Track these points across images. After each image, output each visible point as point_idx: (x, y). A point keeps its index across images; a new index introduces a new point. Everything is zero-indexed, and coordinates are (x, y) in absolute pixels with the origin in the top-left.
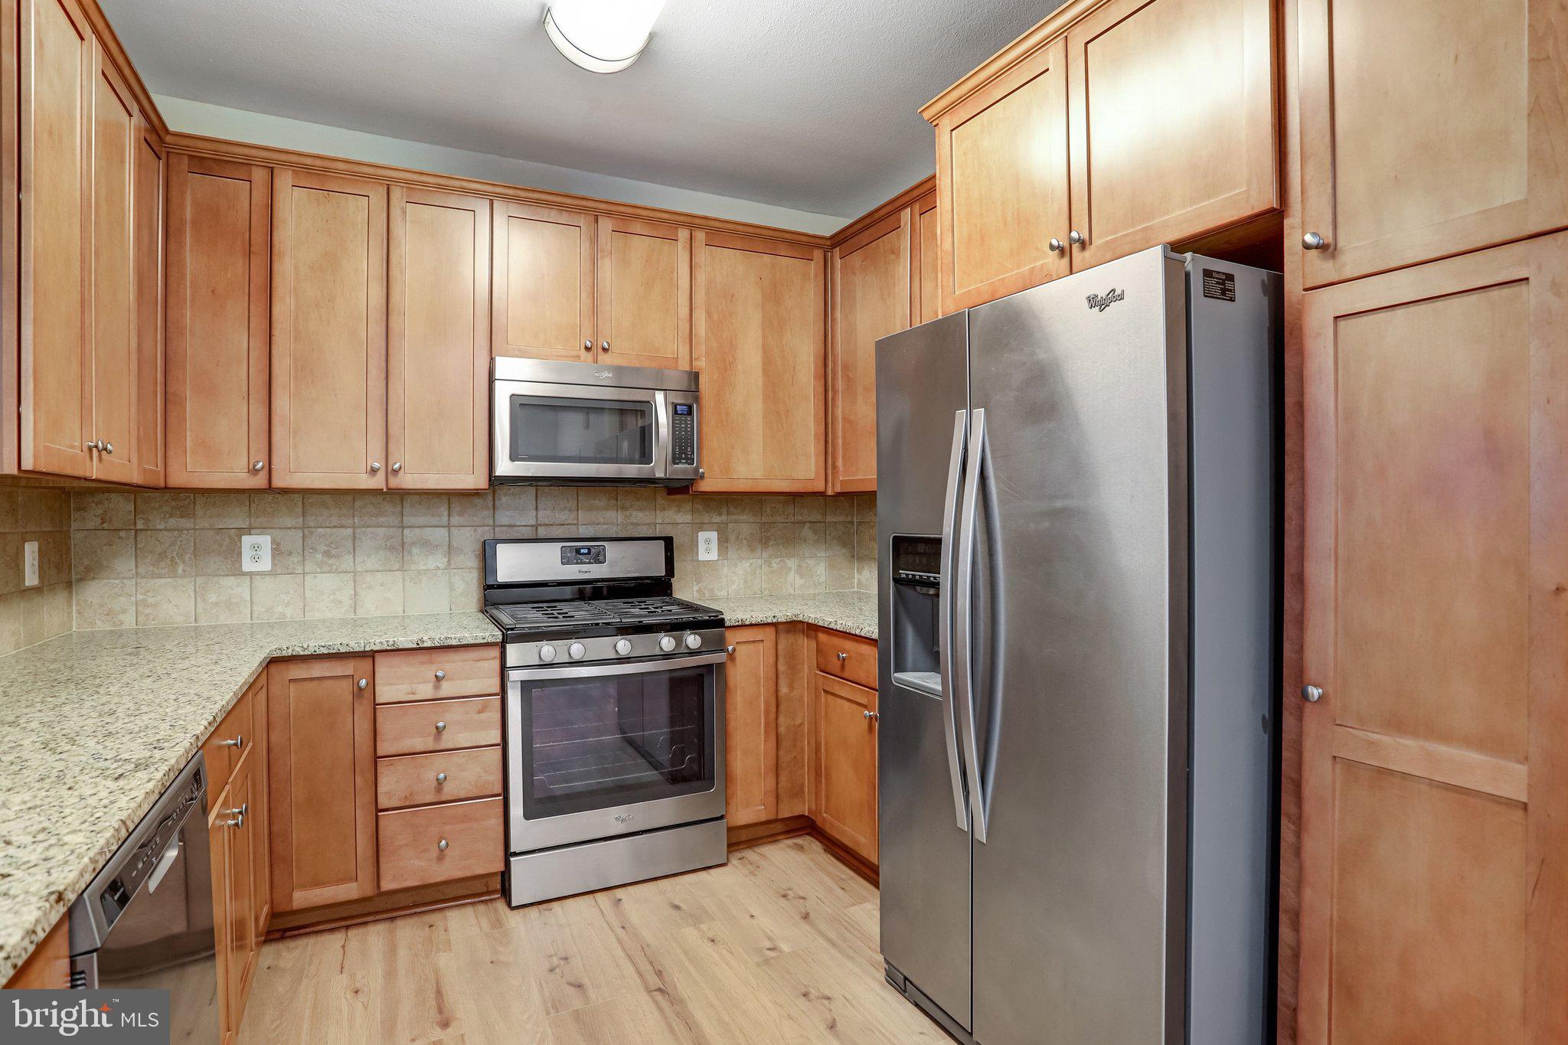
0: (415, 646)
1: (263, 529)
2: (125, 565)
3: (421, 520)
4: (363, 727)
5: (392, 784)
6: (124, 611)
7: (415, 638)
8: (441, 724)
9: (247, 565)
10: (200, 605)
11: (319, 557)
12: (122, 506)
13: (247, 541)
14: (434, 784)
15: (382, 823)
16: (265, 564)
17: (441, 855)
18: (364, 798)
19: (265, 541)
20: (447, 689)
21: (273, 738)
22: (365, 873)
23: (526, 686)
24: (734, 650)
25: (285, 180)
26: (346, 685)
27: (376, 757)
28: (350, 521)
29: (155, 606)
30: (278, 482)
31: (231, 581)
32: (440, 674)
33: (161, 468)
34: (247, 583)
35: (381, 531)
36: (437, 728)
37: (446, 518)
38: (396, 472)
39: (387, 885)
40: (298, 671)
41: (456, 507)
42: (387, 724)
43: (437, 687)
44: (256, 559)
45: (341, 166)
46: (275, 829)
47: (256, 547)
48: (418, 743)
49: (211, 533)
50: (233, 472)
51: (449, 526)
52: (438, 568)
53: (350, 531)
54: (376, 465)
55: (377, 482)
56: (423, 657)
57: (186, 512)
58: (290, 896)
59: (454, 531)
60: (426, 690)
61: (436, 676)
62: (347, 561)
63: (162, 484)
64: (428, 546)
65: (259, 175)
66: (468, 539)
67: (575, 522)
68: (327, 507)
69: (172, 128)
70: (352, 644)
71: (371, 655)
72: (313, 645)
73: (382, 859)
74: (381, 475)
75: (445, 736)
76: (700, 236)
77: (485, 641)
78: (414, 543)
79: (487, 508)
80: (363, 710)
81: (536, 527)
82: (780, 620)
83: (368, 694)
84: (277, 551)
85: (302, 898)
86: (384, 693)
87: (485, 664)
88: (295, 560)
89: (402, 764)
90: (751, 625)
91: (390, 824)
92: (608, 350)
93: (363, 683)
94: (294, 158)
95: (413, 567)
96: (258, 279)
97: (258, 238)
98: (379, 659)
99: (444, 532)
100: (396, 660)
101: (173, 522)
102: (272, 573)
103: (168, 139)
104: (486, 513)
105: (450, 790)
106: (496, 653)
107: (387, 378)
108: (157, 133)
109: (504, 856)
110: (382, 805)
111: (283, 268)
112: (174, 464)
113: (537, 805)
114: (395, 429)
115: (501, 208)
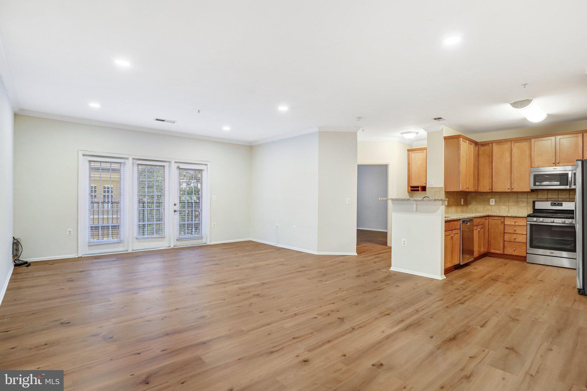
1: (493, 198)
2: (474, 203)
3: (521, 197)
4: (502, 228)
5: (507, 237)
6: (474, 209)
7: (511, 215)
8: (515, 229)
9: (491, 204)
10: (484, 210)
11: (502, 203)
12: (474, 194)
13: (491, 200)
14: (514, 239)
15: (505, 243)
16: (494, 204)
17: (515, 250)
18: (502, 238)
19: (494, 200)
20: (517, 224)
21: (489, 227)
22: (502, 250)
23: (531, 225)
25: (494, 145)
26: (500, 221)
27: (504, 233)
28: (508, 197)
29: (478, 209)
30: (493, 191)
31: (488, 206)
32: (515, 221)
33: (477, 189)
34: (491, 207)
35: (514, 199)
37: (526, 197)
38: (513, 189)
39: (505, 253)
40: (493, 218)
41: (529, 195)
42: (506, 228)
43: (515, 223)
44: (492, 203)
45: (503, 140)
46: (489, 240)
47: (492, 201)
48: (511, 232)
49: (485, 199)
50: (487, 189)
51: (527, 198)
52: (525, 206)
53: (508, 199)
54: (509, 188)
55: (509, 190)
56: (513, 218)
57: (482, 195)
58: (491, 250)
59: (528, 199)
60: (513, 224)
62: (507, 204)
63: (477, 191)
64: (523, 202)
65: (490, 145)
66: (531, 201)
67: (557, 198)
68: (504, 195)
70: (501, 215)
71: (504, 217)
72: (495, 214)
73: (505, 249)
74: (510, 190)
75: (516, 231)
77: (523, 217)
78: (520, 201)
79: (536, 195)
80: (503, 225)
81: (547, 198)
83: (503, 223)
84: (495, 202)
85: (492, 251)
86: (506, 223)
87: (524, 221)
88: (498, 203)
89: (508, 235)
91: (506, 243)
92: (559, 163)
93: (503, 221)
94: (495, 141)
95: (520, 205)
96: (491, 161)
97: (490, 154)
98: (505, 218)
99: (526, 199)
100: (508, 218)
101: (480, 197)
102: (495, 205)
103: (478, 143)
104: (535, 196)
105: (517, 240)
106: (526, 219)
107: (511, 173)
108: (476, 143)
109: (526, 253)
110: (505, 240)
111: (494, 158)
112: (479, 188)
113: (532, 246)
114: (513, 182)
115: (533, 140)
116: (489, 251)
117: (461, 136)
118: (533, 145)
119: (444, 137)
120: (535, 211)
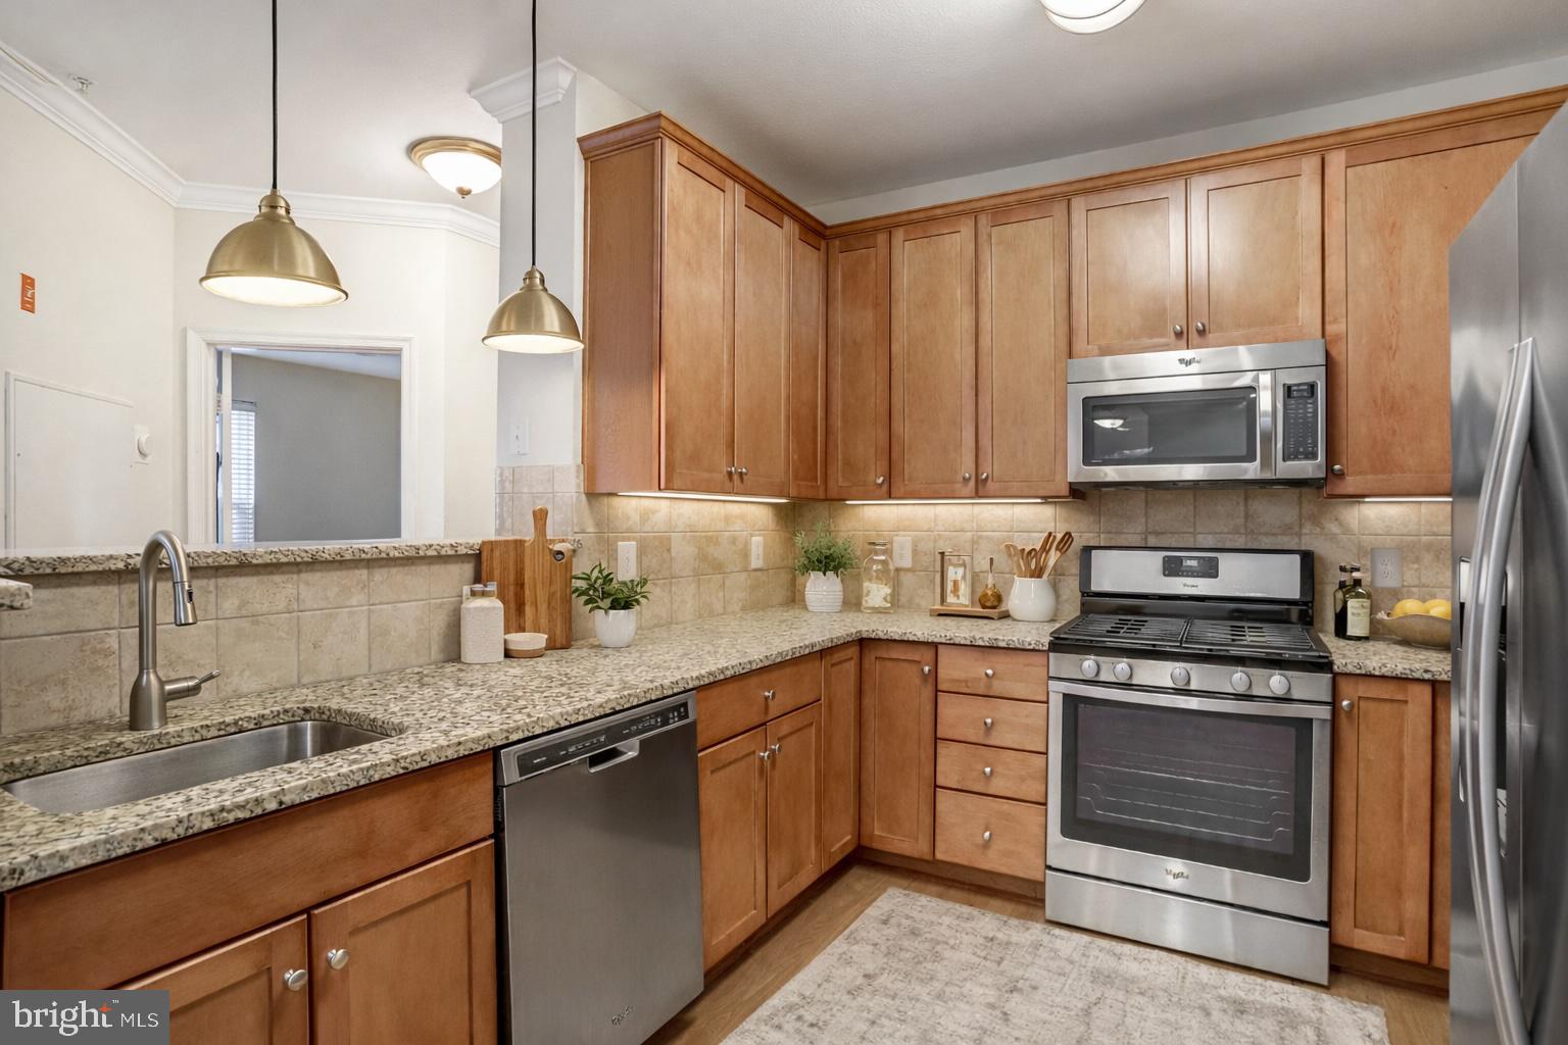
0: (969, 643)
1: (906, 532)
4: (924, 707)
5: (949, 767)
7: (970, 635)
8: (989, 722)
14: (982, 776)
15: (939, 799)
16: (906, 560)
17: (987, 845)
18: (926, 773)
19: (906, 540)
20: (996, 688)
21: (863, 702)
22: (924, 839)
23: (1070, 701)
24: (1352, 706)
25: (899, 237)
26: (914, 673)
27: (936, 739)
28: (970, 525)
30: (894, 492)
32: (990, 672)
36: (985, 723)
37: (1052, 524)
38: (983, 480)
39: (939, 856)
40: (881, 652)
42: (946, 711)
43: (987, 686)
44: (900, 555)
45: (939, 212)
46: (862, 776)
47: (901, 546)
48: (969, 734)
50: (865, 484)
53: (970, 535)
54: (968, 475)
55: (968, 491)
56: (976, 654)
60: (978, 686)
61: (987, 674)
63: (824, 496)
65: (882, 240)
67: (1191, 530)
69: (828, 223)
70: (919, 634)
71: (935, 646)
72: (891, 631)
73: (937, 832)
74: (974, 483)
75: (995, 732)
76: (1337, 160)
77: (1031, 647)
79: (1095, 513)
80: (928, 692)
81: (1147, 534)
82: (1438, 677)
83: (931, 680)
84: (915, 549)
85: (880, 840)
87: (1033, 674)
88: (929, 559)
89: (954, 751)
90: (1383, 677)
91: (945, 802)
92: (1204, 330)
93: (926, 669)
94: (905, 218)
97: (881, 293)
98: (940, 651)
100: (954, 652)
101: (851, 526)
102: (912, 570)
103: (828, 232)
104: (1094, 518)
105: (994, 786)
106: (1039, 659)
107: (977, 395)
108: (815, 232)
109: (1044, 867)
110: (938, 783)
111: (901, 310)
112: (831, 483)
113: (1077, 826)
114: (985, 441)
115: (1079, 204)
116: (865, 842)
117: (663, 123)
118: (1078, 234)
119: (580, 140)
120: (1094, 602)
